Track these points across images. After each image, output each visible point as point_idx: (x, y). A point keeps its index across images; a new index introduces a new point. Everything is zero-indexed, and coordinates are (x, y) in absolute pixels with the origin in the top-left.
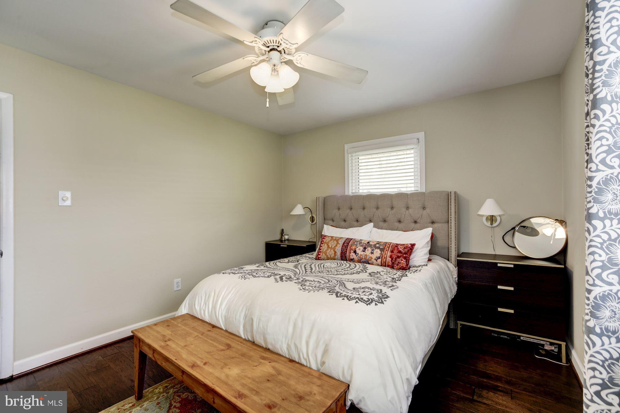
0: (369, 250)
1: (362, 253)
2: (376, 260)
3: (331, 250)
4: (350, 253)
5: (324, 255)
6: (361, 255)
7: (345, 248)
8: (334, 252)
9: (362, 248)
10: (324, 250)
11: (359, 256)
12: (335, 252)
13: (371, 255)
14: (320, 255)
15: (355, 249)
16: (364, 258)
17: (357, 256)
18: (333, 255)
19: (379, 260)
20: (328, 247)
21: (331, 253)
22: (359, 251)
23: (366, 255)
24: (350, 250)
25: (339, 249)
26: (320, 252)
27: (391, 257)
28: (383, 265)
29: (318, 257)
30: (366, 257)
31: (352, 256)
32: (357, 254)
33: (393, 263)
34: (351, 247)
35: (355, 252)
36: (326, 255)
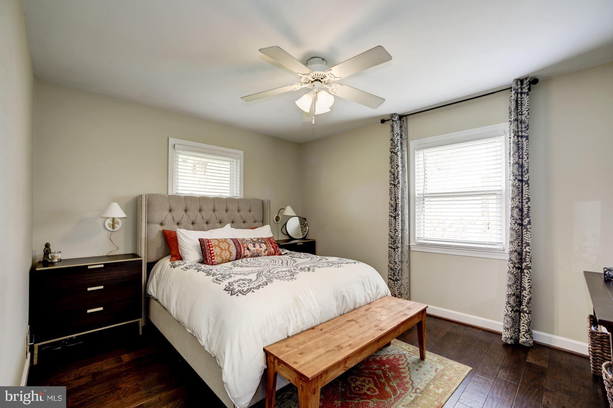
0: (258, 247)
1: (254, 249)
2: (265, 252)
3: (226, 252)
4: (244, 250)
5: (219, 258)
6: (253, 251)
7: (238, 247)
8: (229, 253)
9: (252, 245)
10: (218, 254)
11: (252, 251)
12: (231, 253)
13: (260, 249)
14: (214, 259)
15: (247, 246)
16: (256, 252)
17: (250, 252)
18: (229, 256)
19: (267, 252)
20: (221, 249)
21: (226, 255)
22: (251, 247)
23: (257, 250)
24: (244, 249)
25: (233, 249)
26: (214, 256)
27: (273, 247)
28: (270, 254)
29: (212, 262)
30: (257, 251)
31: (247, 253)
32: (250, 251)
33: (275, 252)
34: (243, 245)
35: (248, 249)
36: (221, 257)
